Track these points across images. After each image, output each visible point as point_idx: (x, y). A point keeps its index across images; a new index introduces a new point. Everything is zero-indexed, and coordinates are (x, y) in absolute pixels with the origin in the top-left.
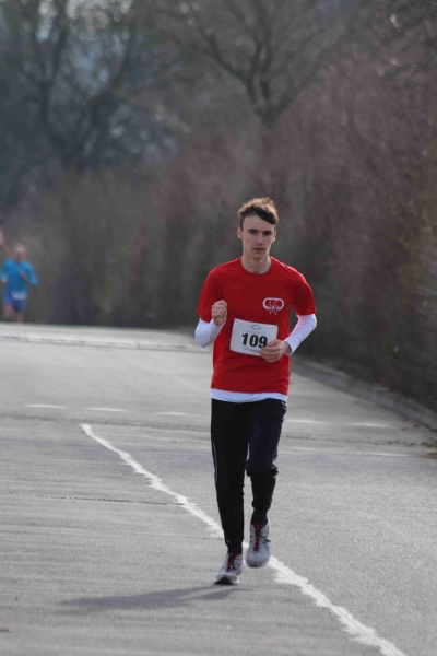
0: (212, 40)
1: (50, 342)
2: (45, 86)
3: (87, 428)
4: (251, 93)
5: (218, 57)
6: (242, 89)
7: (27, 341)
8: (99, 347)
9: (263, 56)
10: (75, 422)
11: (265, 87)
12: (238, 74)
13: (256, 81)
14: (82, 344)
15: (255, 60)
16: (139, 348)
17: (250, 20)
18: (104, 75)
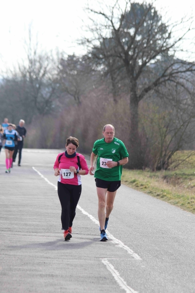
0: (67, 88)
1: (32, 152)
2: (36, 98)
3: (33, 168)
4: (75, 99)
5: (68, 92)
6: (73, 98)
7: (27, 152)
8: (42, 153)
9: (78, 91)
10: (31, 167)
11: (78, 98)
12: (72, 95)
13: (76, 96)
14: (39, 152)
15: (76, 92)
16: (51, 153)
17: (75, 84)
18: (49, 95)
